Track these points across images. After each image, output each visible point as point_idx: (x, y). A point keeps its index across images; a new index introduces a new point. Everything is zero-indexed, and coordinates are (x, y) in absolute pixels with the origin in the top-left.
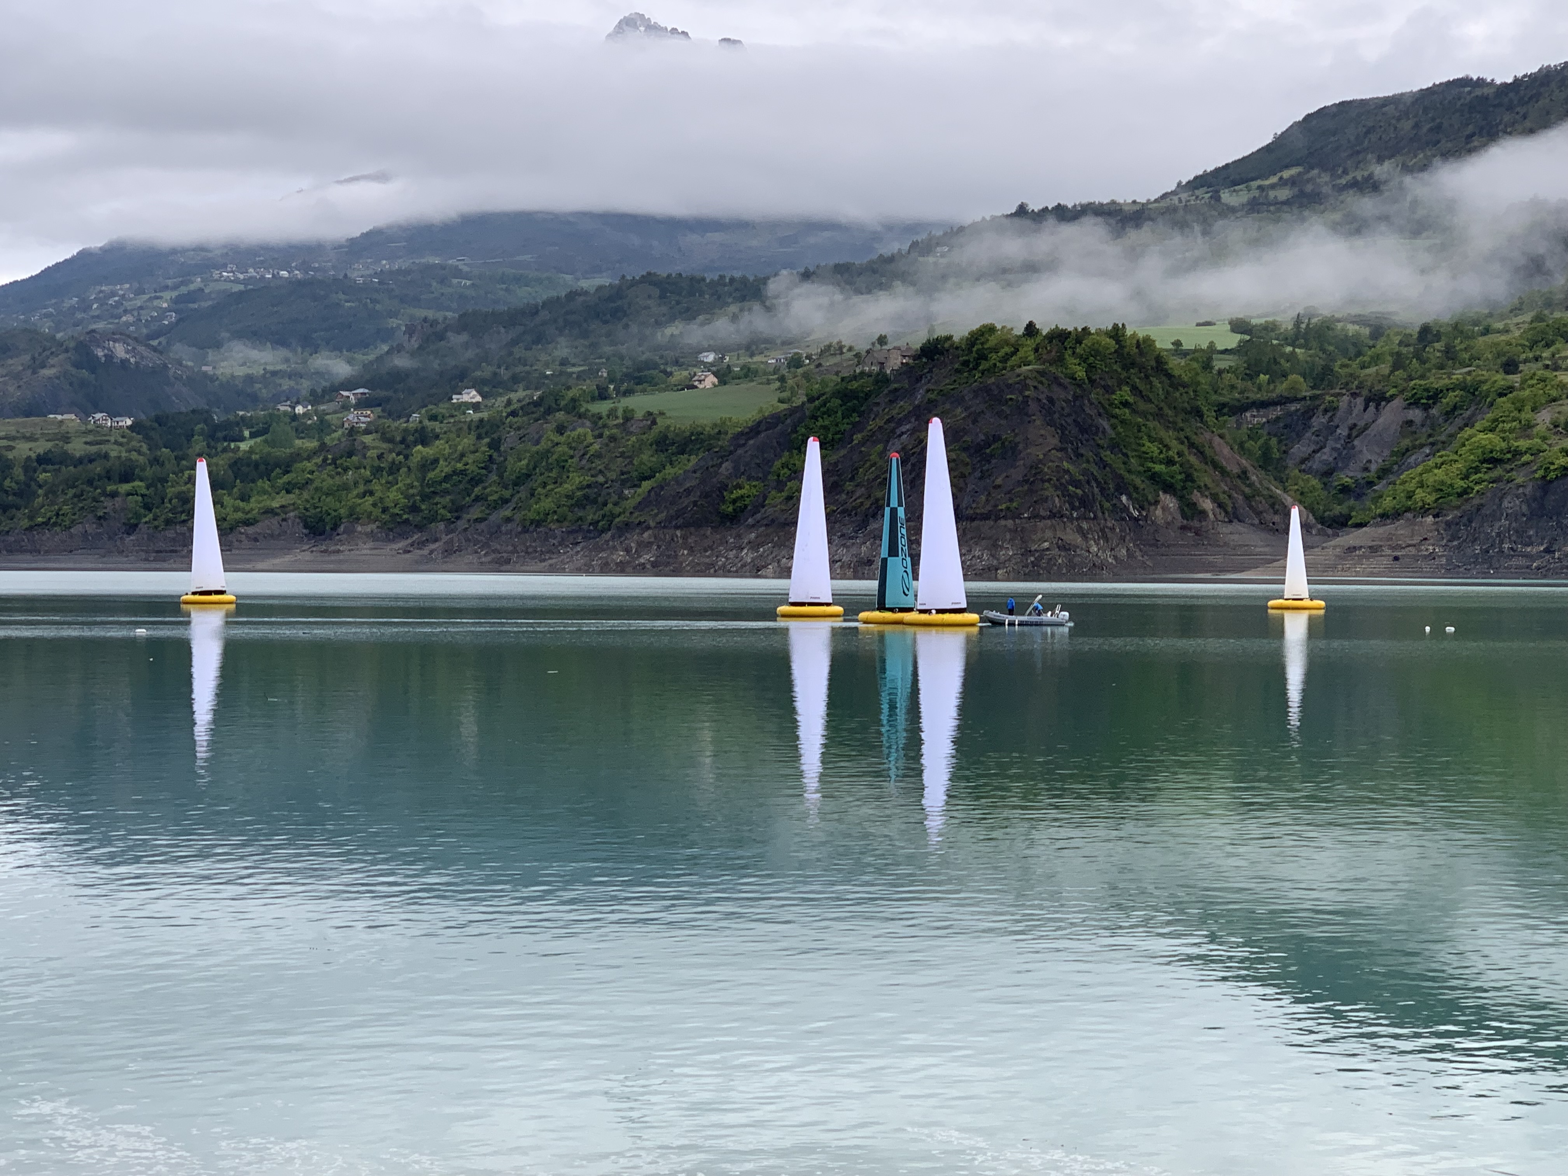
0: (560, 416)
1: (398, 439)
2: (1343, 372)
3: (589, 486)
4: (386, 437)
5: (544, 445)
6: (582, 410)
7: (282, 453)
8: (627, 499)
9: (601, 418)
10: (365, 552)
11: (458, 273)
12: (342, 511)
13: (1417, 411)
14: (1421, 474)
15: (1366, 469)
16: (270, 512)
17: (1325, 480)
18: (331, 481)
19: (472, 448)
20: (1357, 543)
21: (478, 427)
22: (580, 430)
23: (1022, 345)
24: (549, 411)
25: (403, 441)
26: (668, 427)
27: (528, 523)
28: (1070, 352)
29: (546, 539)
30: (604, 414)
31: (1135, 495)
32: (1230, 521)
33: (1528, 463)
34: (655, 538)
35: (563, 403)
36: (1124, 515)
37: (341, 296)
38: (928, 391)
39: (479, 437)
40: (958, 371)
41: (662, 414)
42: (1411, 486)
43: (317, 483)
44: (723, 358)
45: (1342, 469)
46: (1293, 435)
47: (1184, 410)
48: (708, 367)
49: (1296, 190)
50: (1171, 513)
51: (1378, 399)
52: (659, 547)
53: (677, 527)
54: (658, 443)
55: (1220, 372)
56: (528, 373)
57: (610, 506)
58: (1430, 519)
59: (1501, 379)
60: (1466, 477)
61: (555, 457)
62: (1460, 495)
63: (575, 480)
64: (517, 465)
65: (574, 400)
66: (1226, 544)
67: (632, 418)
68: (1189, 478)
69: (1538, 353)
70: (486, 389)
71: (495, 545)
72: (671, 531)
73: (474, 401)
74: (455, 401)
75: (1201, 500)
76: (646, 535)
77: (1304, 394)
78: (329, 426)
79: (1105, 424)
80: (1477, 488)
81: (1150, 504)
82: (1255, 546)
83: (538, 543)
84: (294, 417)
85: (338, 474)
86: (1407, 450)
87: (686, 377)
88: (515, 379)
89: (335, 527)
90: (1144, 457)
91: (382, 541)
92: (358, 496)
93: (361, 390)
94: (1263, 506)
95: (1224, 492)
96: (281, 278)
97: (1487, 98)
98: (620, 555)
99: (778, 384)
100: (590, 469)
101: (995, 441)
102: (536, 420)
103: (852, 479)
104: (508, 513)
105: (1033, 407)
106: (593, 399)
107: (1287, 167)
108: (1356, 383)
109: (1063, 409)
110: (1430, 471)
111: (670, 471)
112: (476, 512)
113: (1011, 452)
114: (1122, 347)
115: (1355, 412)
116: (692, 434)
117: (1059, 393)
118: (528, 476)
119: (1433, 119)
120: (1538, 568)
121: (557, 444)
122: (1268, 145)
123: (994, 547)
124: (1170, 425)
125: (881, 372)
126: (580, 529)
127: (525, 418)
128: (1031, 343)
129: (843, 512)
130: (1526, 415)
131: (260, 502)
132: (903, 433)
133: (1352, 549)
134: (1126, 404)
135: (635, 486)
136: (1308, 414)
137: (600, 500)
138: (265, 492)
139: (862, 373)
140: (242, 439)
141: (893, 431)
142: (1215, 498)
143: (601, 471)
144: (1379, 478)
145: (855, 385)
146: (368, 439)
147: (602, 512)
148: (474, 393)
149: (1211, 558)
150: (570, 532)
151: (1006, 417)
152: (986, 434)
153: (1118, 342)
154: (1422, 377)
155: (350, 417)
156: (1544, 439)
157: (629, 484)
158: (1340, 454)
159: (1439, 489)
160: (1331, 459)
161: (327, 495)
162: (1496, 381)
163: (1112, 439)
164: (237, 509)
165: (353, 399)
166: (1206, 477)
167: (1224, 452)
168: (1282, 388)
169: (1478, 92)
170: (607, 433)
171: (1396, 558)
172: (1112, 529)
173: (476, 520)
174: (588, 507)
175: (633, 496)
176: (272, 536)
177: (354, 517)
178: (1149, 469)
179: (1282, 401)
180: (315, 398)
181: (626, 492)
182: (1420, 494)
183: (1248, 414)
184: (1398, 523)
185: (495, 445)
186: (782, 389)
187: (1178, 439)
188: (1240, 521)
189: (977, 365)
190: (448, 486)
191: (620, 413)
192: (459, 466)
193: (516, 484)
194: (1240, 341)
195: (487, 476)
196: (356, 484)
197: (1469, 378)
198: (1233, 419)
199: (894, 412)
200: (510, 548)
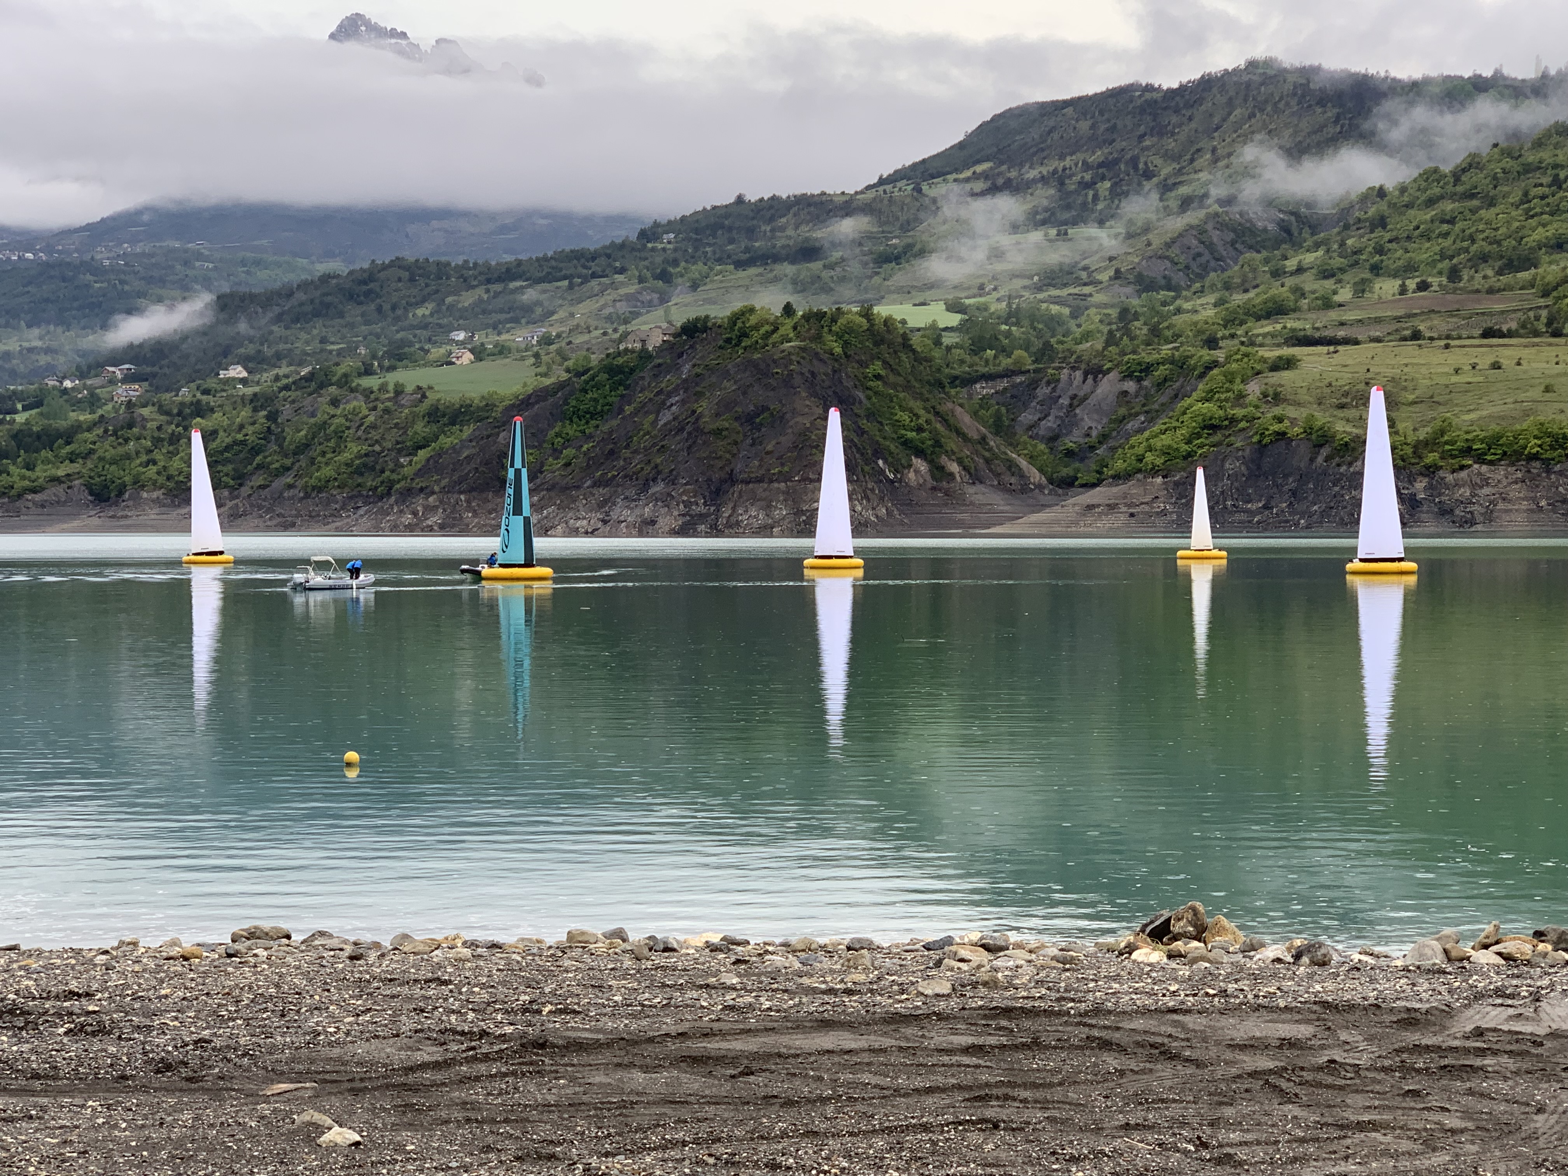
0: (333, 389)
1: (175, 411)
2: (1060, 347)
3: (366, 455)
4: (162, 410)
5: (320, 417)
6: (354, 385)
7: (62, 424)
8: (403, 466)
9: (372, 392)
10: (153, 517)
11: (199, 256)
12: (126, 479)
13: (1131, 383)
14: (1147, 440)
15: (1088, 435)
16: (56, 480)
17: (1051, 445)
18: (113, 451)
19: (251, 420)
20: (1095, 501)
21: (252, 401)
22: (355, 403)
23: (783, 324)
24: (322, 386)
25: (179, 414)
26: (439, 400)
27: (309, 490)
28: (826, 329)
29: (328, 504)
30: (375, 389)
31: (890, 459)
32: (974, 483)
33: (1244, 429)
34: (441, 502)
35: (335, 379)
36: (881, 477)
37: (89, 277)
38: (694, 366)
39: (255, 410)
40: (721, 347)
41: (430, 388)
42: (1140, 450)
43: (100, 453)
44: (473, 336)
45: (1067, 435)
46: (1020, 404)
47: (928, 382)
48: (461, 344)
49: (989, 183)
50: (922, 476)
51: (1095, 372)
52: (444, 510)
53: (461, 493)
54: (429, 414)
55: (949, 349)
56: (290, 350)
57: (387, 473)
58: (1159, 480)
59: (1206, 355)
60: (1189, 442)
61: (332, 428)
62: (1185, 458)
63: (353, 450)
64: (295, 435)
65: (345, 375)
66: (972, 504)
67: (403, 392)
68: (938, 444)
69: (1233, 331)
70: (250, 365)
71: (279, 510)
72: (456, 496)
73: (241, 376)
74: (222, 376)
75: (949, 463)
76: (431, 499)
77: (1028, 367)
78: (99, 399)
79: (861, 395)
80: (1200, 452)
81: (904, 467)
82: (998, 505)
83: (320, 507)
84: (65, 391)
85: (120, 444)
86: (1124, 418)
87: (444, 355)
88: (279, 356)
89: (120, 494)
90: (897, 425)
91: (169, 506)
92: (141, 465)
93: (127, 366)
94: (1001, 469)
95: (967, 457)
96: (27, 260)
97: (1156, 102)
98: (408, 518)
99: (533, 360)
100: (366, 440)
101: (763, 412)
102: (310, 394)
103: (627, 447)
104: (289, 480)
105: (797, 380)
106: (360, 375)
107: (978, 162)
108: (1074, 357)
109: (823, 381)
110: (1156, 436)
111: (446, 441)
112: (258, 480)
113: (779, 420)
114: (872, 325)
115: (1076, 383)
116: (462, 406)
117: (820, 368)
118: (307, 446)
119: (1108, 120)
120: (1259, 522)
121: (333, 416)
122: (960, 143)
123: (768, 507)
124: (919, 396)
125: (644, 349)
126: (360, 495)
127: (299, 393)
128: (789, 323)
129: (626, 476)
130: (1238, 386)
131: (45, 471)
132: (672, 405)
133: (1091, 507)
134: (878, 377)
135: (410, 454)
136: (1033, 385)
137: (378, 467)
138: (49, 462)
139: (626, 350)
140: (16, 412)
141: (663, 403)
142: (960, 462)
143: (377, 441)
144: (1100, 442)
145: (620, 361)
146: (146, 412)
147: (380, 479)
148: (239, 368)
149: (960, 516)
150: (351, 498)
151: (773, 390)
152: (755, 406)
153: (869, 320)
154: (1134, 352)
155: (120, 391)
156: (1257, 407)
157: (404, 452)
158: (1063, 421)
159: (1166, 452)
160: (1055, 426)
161: (110, 464)
162: (1201, 357)
163: (868, 409)
164: (23, 478)
165: (119, 375)
166: (952, 443)
167: (965, 420)
168: (1006, 362)
169: (1148, 96)
170: (381, 406)
171: (1132, 515)
172: (872, 490)
173: (260, 487)
174: (366, 474)
175: (412, 464)
176: (58, 502)
177: (139, 484)
178: (903, 436)
179: (1008, 374)
180: (82, 374)
181: (402, 460)
182: (1149, 457)
183: (978, 386)
184: (1131, 483)
185: (272, 417)
186: (537, 364)
187: (925, 408)
188: (981, 482)
189: (740, 342)
190: (229, 455)
191: (391, 387)
192: (240, 437)
193: (295, 454)
194: (961, 320)
195: (265, 446)
196: (138, 453)
197: (1177, 353)
198: (965, 390)
199: (663, 385)
200: (294, 512)
